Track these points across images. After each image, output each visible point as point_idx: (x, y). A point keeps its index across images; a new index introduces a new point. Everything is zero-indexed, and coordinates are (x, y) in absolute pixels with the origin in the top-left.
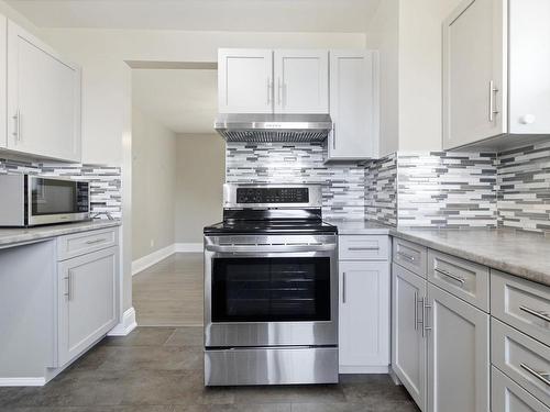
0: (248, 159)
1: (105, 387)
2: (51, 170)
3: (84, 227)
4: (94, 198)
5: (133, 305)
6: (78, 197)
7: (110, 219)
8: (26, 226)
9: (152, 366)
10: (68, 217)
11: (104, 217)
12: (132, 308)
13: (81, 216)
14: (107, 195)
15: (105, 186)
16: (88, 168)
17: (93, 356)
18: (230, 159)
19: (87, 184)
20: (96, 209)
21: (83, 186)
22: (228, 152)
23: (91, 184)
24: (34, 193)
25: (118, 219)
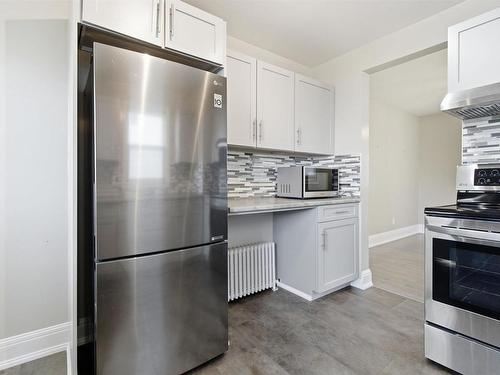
0: (493, 135)
1: (345, 319)
2: (318, 162)
3: (333, 201)
4: (342, 181)
5: (370, 267)
6: (332, 180)
7: (353, 197)
8: (303, 199)
9: (380, 320)
10: (326, 194)
11: (348, 195)
12: (369, 270)
13: (333, 193)
14: (350, 178)
15: (349, 171)
16: (339, 158)
17: (338, 295)
18: (468, 138)
19: (337, 171)
20: (344, 189)
21: (335, 172)
22: (465, 132)
23: (340, 170)
24: (307, 177)
25: (358, 197)
